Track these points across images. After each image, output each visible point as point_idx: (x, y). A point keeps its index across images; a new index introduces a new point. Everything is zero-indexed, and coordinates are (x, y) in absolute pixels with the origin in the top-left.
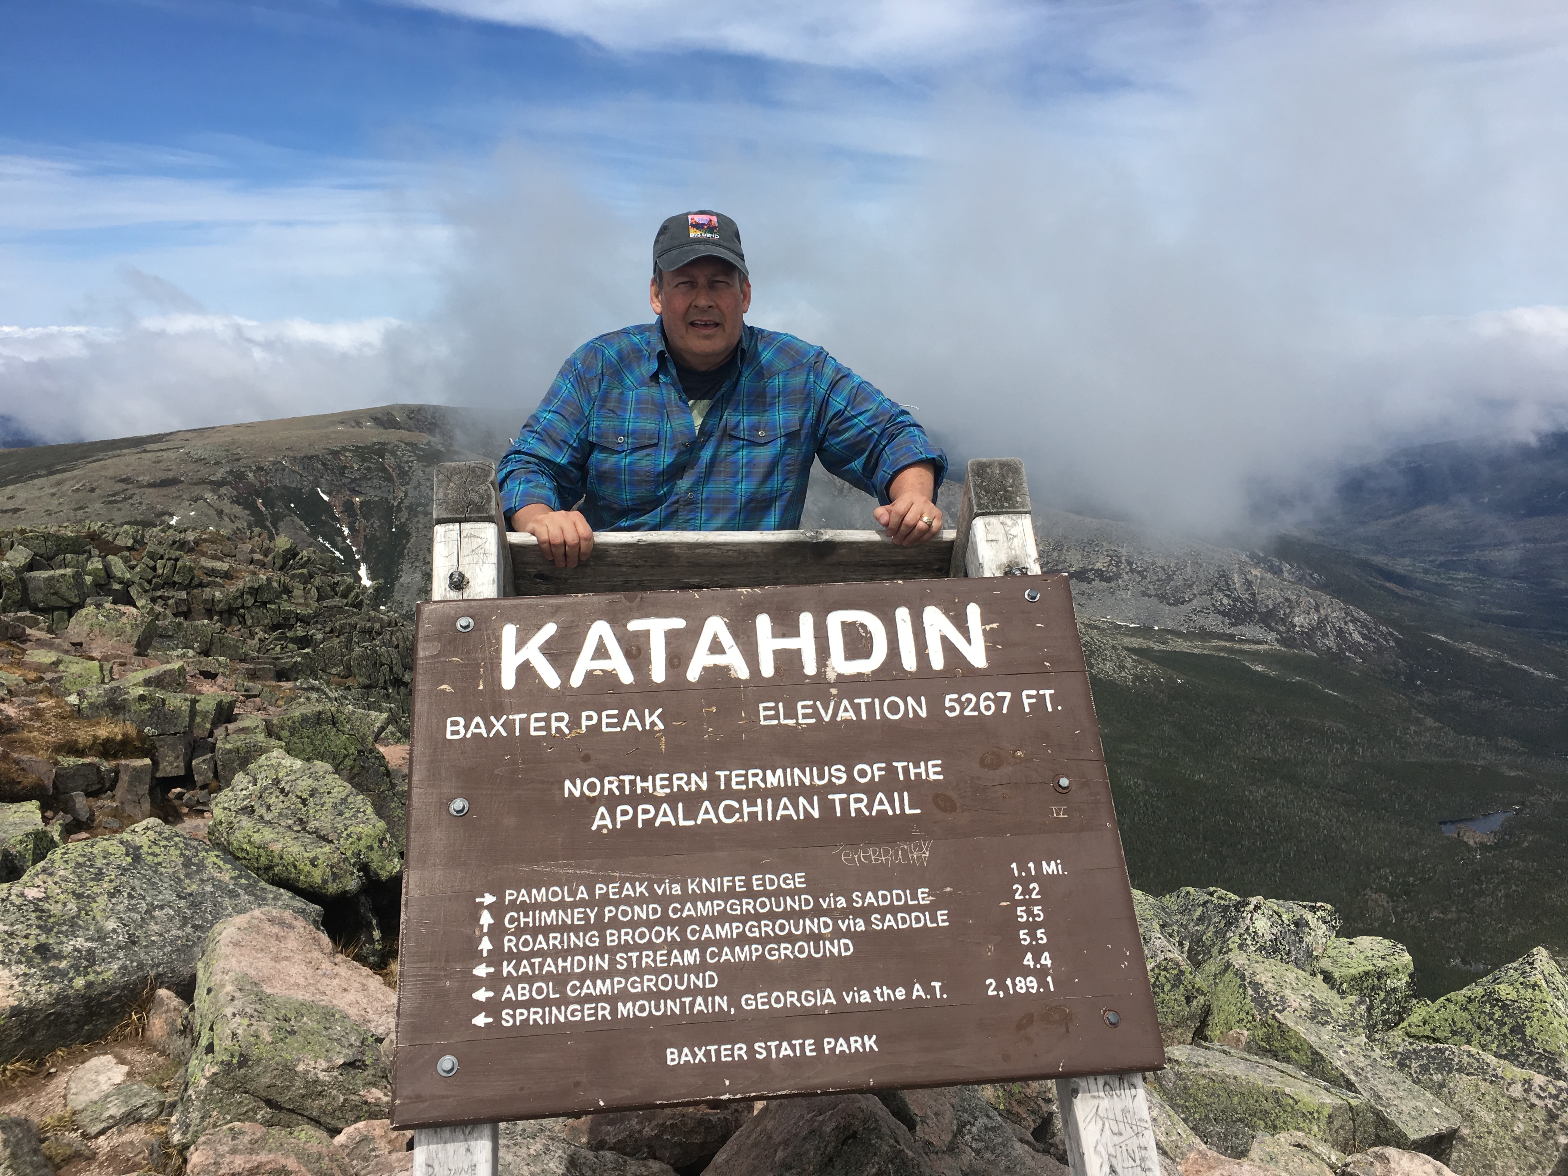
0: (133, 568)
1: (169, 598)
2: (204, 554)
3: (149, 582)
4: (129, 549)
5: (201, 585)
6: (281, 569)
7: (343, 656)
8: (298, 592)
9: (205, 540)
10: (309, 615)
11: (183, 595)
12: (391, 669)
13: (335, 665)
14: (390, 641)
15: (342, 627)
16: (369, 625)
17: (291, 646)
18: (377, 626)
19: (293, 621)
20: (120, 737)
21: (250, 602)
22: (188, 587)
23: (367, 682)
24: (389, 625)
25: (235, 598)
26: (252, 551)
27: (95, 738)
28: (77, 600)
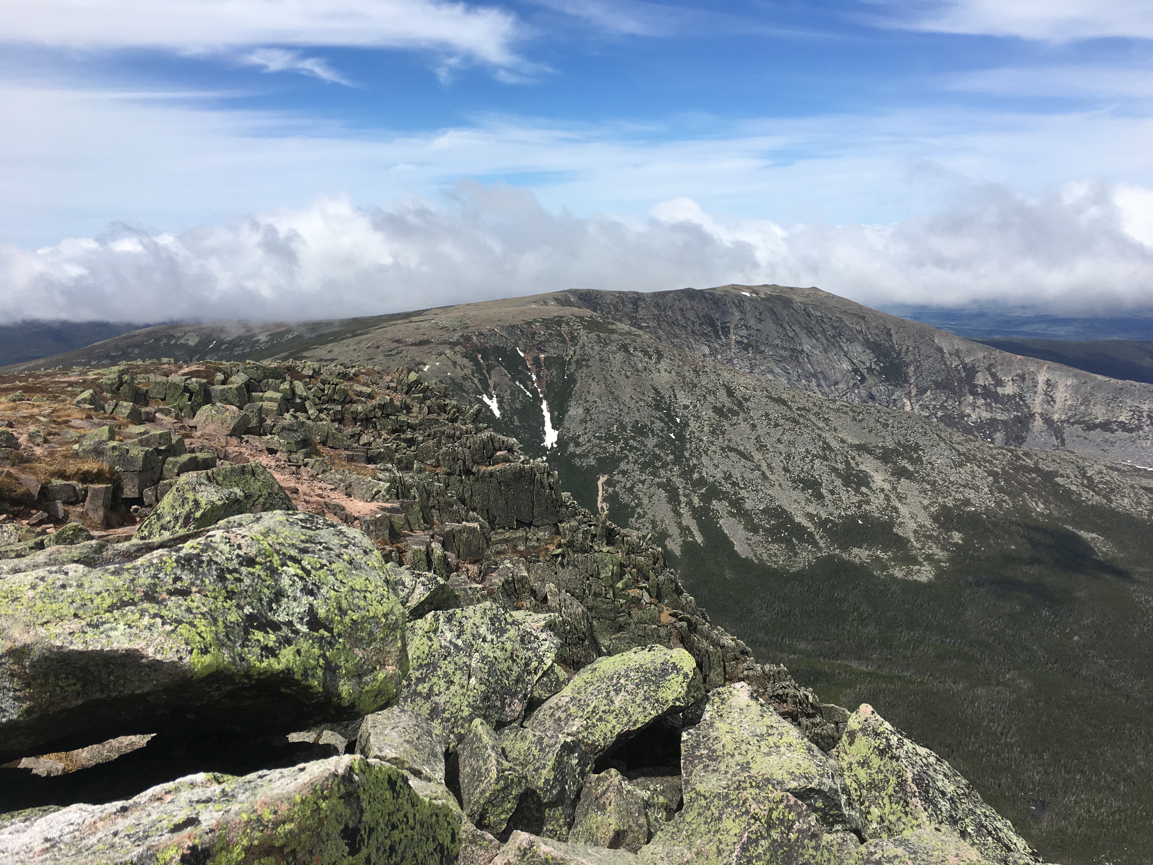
0: (310, 389)
1: (330, 409)
2: (358, 382)
3: (320, 399)
4: (310, 377)
5: (352, 402)
6: (406, 393)
7: (435, 452)
8: (415, 409)
9: (363, 373)
10: (416, 424)
11: (339, 408)
12: (464, 463)
13: (430, 459)
14: (466, 444)
15: (435, 433)
16: (453, 432)
17: (403, 444)
18: (458, 433)
19: (405, 428)
20: (96, 470)
21: (379, 414)
22: (343, 403)
23: (449, 471)
24: (467, 433)
25: (370, 411)
26: (392, 381)
27: (79, 469)
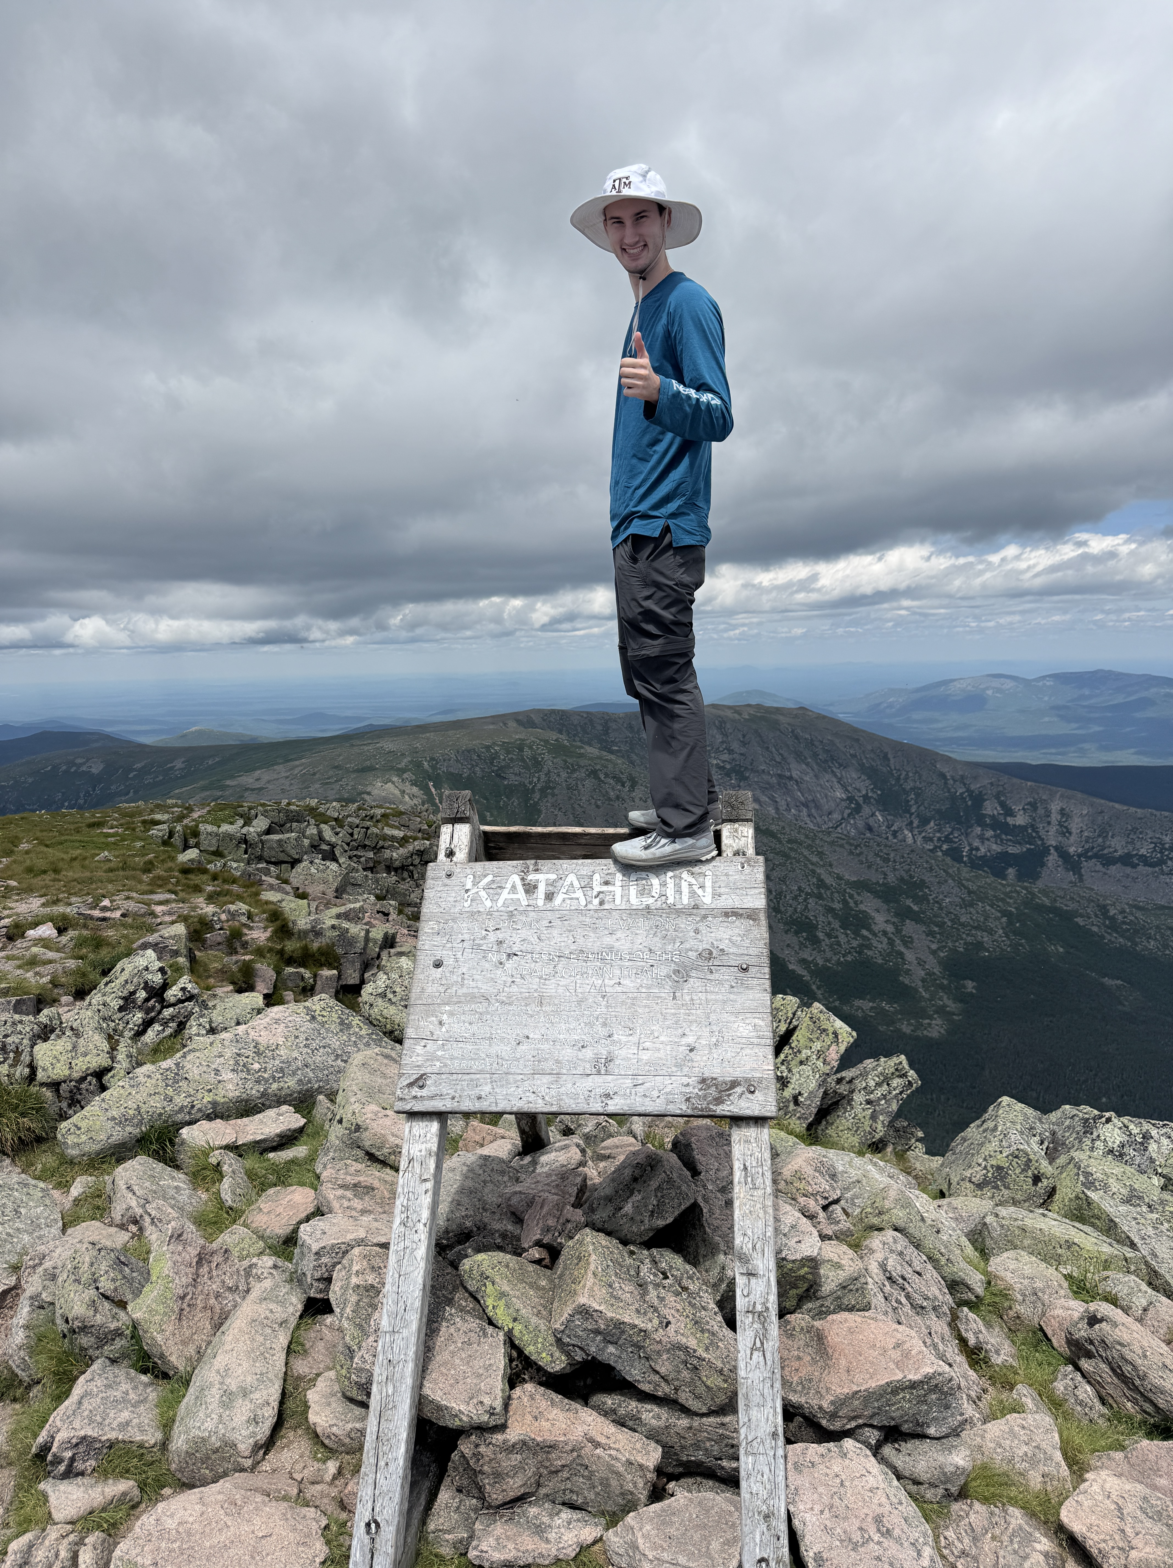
0: (337, 834)
2: (387, 825)
3: (348, 844)
4: (336, 820)
5: (384, 848)
9: (388, 814)
11: (371, 855)
22: (374, 849)
28: (297, 857)
